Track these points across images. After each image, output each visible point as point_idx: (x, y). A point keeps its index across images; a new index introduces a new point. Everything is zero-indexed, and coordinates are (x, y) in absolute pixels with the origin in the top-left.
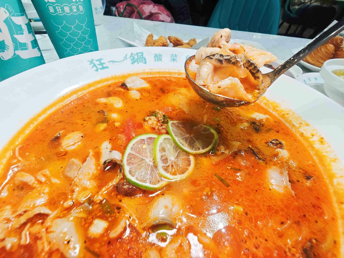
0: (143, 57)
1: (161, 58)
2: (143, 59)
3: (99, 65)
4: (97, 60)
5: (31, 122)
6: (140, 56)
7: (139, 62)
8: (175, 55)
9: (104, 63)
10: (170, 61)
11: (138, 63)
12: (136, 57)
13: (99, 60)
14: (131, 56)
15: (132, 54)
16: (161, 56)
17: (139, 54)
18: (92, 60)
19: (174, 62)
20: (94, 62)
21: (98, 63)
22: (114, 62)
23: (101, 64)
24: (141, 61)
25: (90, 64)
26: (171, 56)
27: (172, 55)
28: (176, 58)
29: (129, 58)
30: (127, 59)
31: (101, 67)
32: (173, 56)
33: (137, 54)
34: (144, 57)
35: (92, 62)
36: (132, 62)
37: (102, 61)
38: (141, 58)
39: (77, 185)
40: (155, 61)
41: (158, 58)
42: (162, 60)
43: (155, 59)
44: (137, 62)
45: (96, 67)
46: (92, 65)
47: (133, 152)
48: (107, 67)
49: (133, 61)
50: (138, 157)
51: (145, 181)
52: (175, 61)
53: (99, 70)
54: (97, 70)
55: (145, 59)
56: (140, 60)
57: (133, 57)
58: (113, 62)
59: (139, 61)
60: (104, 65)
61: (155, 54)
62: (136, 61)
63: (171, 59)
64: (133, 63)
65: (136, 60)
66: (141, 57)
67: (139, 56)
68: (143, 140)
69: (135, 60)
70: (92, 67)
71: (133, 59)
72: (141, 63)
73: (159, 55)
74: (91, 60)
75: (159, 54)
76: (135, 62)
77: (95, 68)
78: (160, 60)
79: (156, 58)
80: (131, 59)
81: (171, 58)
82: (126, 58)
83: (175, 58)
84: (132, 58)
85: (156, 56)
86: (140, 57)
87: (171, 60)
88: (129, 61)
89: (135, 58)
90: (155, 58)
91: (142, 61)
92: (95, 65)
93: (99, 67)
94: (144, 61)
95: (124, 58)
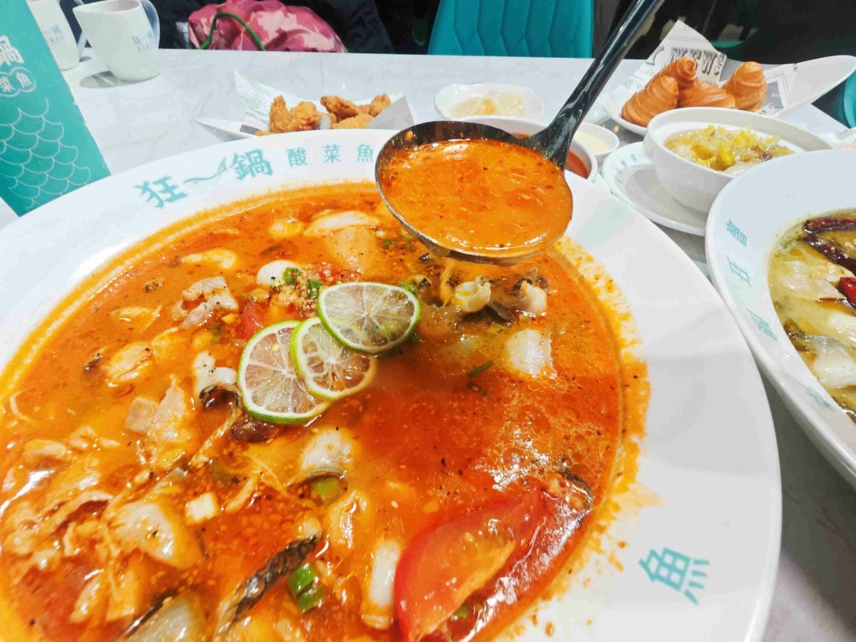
0: (262, 161)
1: (305, 158)
2: (263, 164)
3: (163, 192)
4: (156, 183)
5: (32, 339)
6: (255, 158)
7: (255, 172)
8: (335, 146)
9: (174, 187)
10: (325, 162)
11: (254, 175)
12: (247, 162)
13: (162, 181)
14: (235, 161)
15: (236, 157)
16: (303, 153)
17: (252, 156)
18: (146, 184)
19: (333, 162)
20: (151, 186)
21: (161, 187)
22: (198, 182)
23: (168, 189)
24: (259, 169)
25: (144, 192)
26: (326, 149)
27: (328, 147)
28: (337, 152)
29: (231, 167)
30: (225, 169)
31: (168, 195)
32: (330, 149)
33: (248, 154)
34: (264, 159)
35: (145, 188)
36: (238, 176)
37: (170, 183)
38: (260, 163)
39: (154, 443)
40: (291, 165)
41: (298, 158)
42: (306, 161)
43: (290, 162)
44: (250, 174)
45: (158, 197)
46: (148, 194)
47: (256, 363)
48: (182, 195)
49: (242, 173)
50: (266, 370)
51: (284, 410)
52: (335, 160)
53: (166, 204)
54: (161, 205)
55: (268, 165)
56: (256, 169)
57: (240, 162)
58: (195, 180)
59: (254, 170)
60: (176, 192)
61: (290, 150)
62: (248, 172)
64: (241, 178)
65: (248, 169)
66: (258, 160)
67: (253, 160)
68: (273, 335)
69: (246, 169)
70: (148, 201)
71: (241, 167)
72: (260, 174)
73: (298, 151)
74: (142, 184)
75: (299, 148)
76: (245, 174)
77: (155, 201)
78: (303, 162)
79: (293, 159)
80: (236, 168)
81: (325, 154)
82: (225, 167)
83: (334, 152)
84: (237, 165)
85: (291, 153)
86: (256, 160)
87: (327, 158)
88: (231, 174)
89: (244, 165)
90: (290, 158)
91: (263, 170)
92: (153, 194)
93: (164, 196)
94: (266, 169)
95: (219, 169)
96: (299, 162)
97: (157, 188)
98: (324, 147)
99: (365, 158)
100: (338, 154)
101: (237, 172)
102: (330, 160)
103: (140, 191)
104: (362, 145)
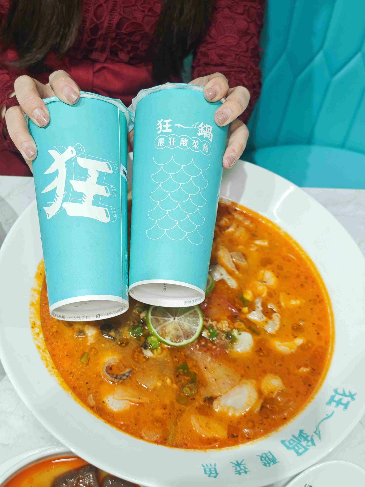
0: (293, 448)
1: (261, 460)
2: (291, 446)
3: (341, 400)
6: (299, 449)
7: (294, 439)
8: (240, 474)
9: (337, 405)
11: (293, 436)
12: (304, 443)
13: (346, 406)
14: (312, 441)
15: (313, 444)
16: (264, 463)
17: (303, 449)
18: (353, 399)
19: (237, 462)
20: (349, 399)
22: (326, 417)
23: (339, 403)
25: (350, 393)
26: (247, 470)
27: (246, 472)
28: (236, 469)
29: (313, 435)
32: (243, 471)
33: (306, 449)
35: (351, 396)
37: (341, 407)
40: (270, 453)
41: (267, 459)
42: (259, 458)
44: (297, 436)
45: (341, 395)
46: (347, 393)
48: (329, 403)
49: (302, 434)
53: (333, 394)
54: (336, 391)
55: (288, 447)
57: (308, 441)
58: (329, 417)
59: (296, 440)
60: (334, 404)
61: (276, 462)
63: (245, 464)
64: (301, 432)
66: (296, 448)
69: (301, 439)
70: (344, 390)
71: (306, 439)
72: (289, 439)
73: (269, 464)
74: (355, 397)
75: (269, 466)
77: (340, 391)
78: (262, 457)
79: (271, 457)
80: (308, 436)
81: (245, 466)
83: (238, 469)
84: (309, 438)
88: (309, 431)
90: (273, 456)
91: (289, 442)
92: (344, 395)
93: (337, 398)
94: (288, 444)
95: (319, 431)
96: (264, 456)
97: (345, 400)
98: (249, 471)
99: (210, 467)
100: (234, 468)
101: (305, 434)
102: (239, 462)
103: (353, 393)
104: (215, 477)
